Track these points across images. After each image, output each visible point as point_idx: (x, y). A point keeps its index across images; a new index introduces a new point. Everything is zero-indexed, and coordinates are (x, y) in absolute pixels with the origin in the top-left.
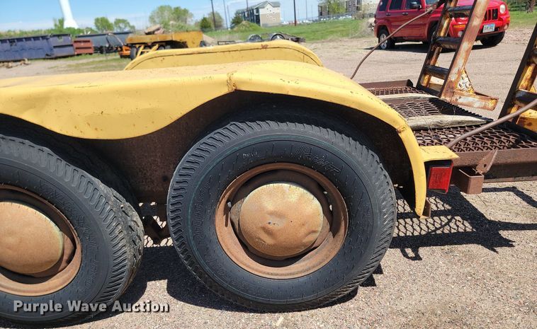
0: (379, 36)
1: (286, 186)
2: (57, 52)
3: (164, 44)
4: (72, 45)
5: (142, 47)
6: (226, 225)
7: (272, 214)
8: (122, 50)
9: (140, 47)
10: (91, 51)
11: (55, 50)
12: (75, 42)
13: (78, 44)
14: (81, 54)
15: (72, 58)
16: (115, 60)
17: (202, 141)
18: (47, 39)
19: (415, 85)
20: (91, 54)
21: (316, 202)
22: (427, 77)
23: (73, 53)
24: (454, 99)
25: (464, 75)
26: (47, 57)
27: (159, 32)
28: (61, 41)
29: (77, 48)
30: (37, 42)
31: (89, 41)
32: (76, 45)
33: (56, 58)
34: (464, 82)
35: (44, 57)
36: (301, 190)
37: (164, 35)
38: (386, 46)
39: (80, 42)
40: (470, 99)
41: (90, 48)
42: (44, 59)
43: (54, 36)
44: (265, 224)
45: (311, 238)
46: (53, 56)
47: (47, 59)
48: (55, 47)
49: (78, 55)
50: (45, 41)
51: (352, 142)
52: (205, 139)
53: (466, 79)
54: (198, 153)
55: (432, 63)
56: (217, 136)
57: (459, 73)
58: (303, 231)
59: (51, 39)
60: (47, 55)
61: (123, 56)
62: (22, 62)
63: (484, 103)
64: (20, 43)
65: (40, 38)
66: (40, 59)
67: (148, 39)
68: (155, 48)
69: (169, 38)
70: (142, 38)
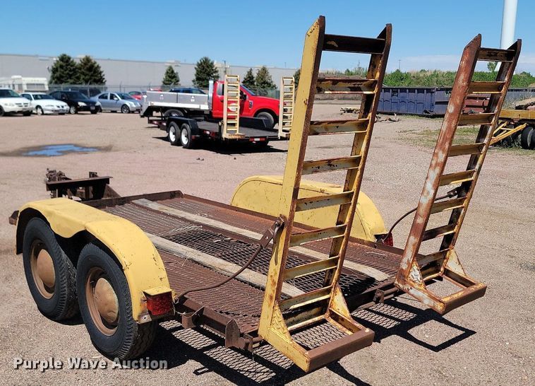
2: (438, 109)
5: (505, 124)
11: (436, 106)
24: (406, 288)
25: (415, 267)
26: (424, 114)
30: (422, 95)
34: (415, 275)
35: (421, 113)
45: (111, 315)
48: (437, 103)
50: (429, 94)
57: (409, 264)
58: (106, 308)
59: (436, 93)
60: (426, 112)
62: (391, 117)
63: (432, 302)
64: (402, 94)
65: (416, 91)
66: (417, 115)
67: (516, 115)
68: (520, 127)
70: (509, 113)
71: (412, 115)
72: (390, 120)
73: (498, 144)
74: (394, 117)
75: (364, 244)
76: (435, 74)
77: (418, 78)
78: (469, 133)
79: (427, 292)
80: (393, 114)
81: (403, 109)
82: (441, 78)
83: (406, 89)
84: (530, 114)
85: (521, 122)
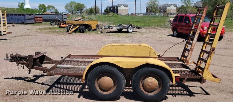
0: (173, 31)
2: (27, 21)
4: (34, 19)
8: (60, 25)
9: (72, 25)
10: (41, 21)
12: (35, 17)
16: (56, 28)
18: (24, 16)
19: (180, 59)
20: (41, 23)
21: (157, 81)
22: (183, 57)
24: (188, 64)
25: (191, 59)
27: (80, 20)
28: (30, 17)
29: (36, 20)
30: (19, 16)
31: (41, 17)
33: (26, 24)
34: (190, 61)
35: (21, 23)
36: (155, 79)
38: (176, 35)
39: (37, 17)
40: (193, 65)
41: (41, 20)
42: (21, 24)
43: (28, 14)
45: (156, 88)
47: (22, 24)
48: (27, 19)
49: (36, 23)
53: (191, 60)
55: (184, 54)
57: (189, 58)
59: (26, 15)
60: (23, 22)
61: (60, 27)
62: (13, 24)
64: (11, 16)
65: (21, 15)
66: (19, 24)
67: (76, 23)
68: (78, 26)
69: (85, 23)
70: (73, 22)
72: (13, 26)
81: (12, 21)
83: (12, 14)
84: (81, 22)
85: (78, 25)
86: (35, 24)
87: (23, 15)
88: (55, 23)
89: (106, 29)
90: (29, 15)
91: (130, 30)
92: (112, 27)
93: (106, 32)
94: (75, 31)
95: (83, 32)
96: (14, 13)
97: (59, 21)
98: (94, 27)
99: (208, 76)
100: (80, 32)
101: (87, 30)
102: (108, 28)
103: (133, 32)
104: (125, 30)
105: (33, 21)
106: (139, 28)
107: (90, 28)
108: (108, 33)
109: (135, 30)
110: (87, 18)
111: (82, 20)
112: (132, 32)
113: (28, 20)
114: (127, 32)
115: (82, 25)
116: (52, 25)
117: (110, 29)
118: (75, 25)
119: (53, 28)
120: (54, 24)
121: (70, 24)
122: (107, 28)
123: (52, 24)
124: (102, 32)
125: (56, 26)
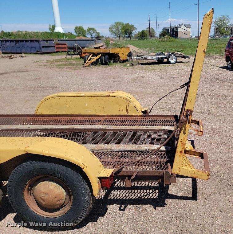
1: (50, 182)
2: (44, 50)
3: (105, 54)
4: (54, 46)
5: (92, 55)
6: (30, 195)
7: (43, 193)
8: (82, 54)
9: (90, 55)
10: (66, 50)
11: (43, 49)
12: (57, 44)
13: (58, 45)
14: (59, 52)
15: (53, 54)
16: (76, 59)
17: (19, 166)
18: (39, 42)
23: (54, 51)
26: (37, 52)
27: (102, 47)
28: (47, 44)
29: (57, 48)
30: (33, 43)
31: (65, 44)
32: (56, 46)
33: (43, 53)
35: (35, 52)
36: (56, 184)
37: (105, 49)
39: (60, 44)
41: (66, 48)
42: (35, 53)
43: (44, 40)
44: (41, 196)
45: (61, 202)
46: (41, 52)
48: (43, 47)
49: (57, 52)
50: (37, 43)
51: (70, 170)
52: (20, 166)
54: (17, 170)
56: (23, 165)
58: (55, 200)
59: (41, 42)
60: (38, 51)
61: (81, 57)
62: (21, 55)
63: (197, 133)
64: (21, 43)
65: (35, 41)
66: (32, 53)
67: (96, 51)
68: (99, 56)
69: (108, 52)
70: (92, 50)
71: (30, 53)
72: (21, 56)
73: (92, 64)
74: (23, 55)
75: (138, 117)
76: (27, 33)
77: (19, 35)
78: (70, 60)
79: (194, 129)
80: (21, 53)
81: (24, 50)
82: (31, 35)
83: (23, 40)
84: (102, 50)
85: (98, 54)
86: (55, 54)
87: (37, 41)
88: (74, 52)
89: (138, 59)
90: (46, 41)
91: (172, 60)
92: (145, 57)
93: (140, 64)
94: (95, 63)
95: (106, 64)
96: (25, 39)
97: (79, 49)
98: (123, 57)
99: (185, 168)
100: (103, 64)
101: (112, 62)
102: (142, 58)
103: (177, 62)
104: (166, 60)
105: (52, 49)
106: (185, 57)
107: (117, 58)
108: (142, 66)
109: (179, 59)
110: (112, 44)
111: (104, 47)
112: (175, 63)
113: (45, 48)
114: (168, 63)
115: (104, 54)
116: (69, 55)
117: (143, 59)
118: (94, 55)
119: (72, 59)
120: (72, 54)
121: (88, 53)
122: (140, 58)
123: (69, 53)
124: (132, 65)
125: (75, 56)
